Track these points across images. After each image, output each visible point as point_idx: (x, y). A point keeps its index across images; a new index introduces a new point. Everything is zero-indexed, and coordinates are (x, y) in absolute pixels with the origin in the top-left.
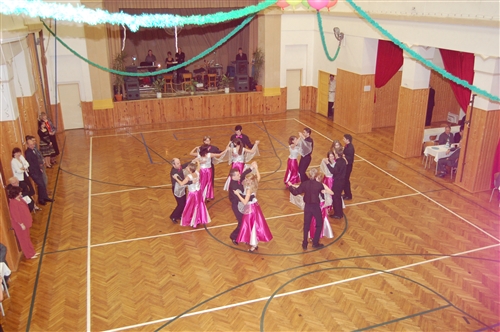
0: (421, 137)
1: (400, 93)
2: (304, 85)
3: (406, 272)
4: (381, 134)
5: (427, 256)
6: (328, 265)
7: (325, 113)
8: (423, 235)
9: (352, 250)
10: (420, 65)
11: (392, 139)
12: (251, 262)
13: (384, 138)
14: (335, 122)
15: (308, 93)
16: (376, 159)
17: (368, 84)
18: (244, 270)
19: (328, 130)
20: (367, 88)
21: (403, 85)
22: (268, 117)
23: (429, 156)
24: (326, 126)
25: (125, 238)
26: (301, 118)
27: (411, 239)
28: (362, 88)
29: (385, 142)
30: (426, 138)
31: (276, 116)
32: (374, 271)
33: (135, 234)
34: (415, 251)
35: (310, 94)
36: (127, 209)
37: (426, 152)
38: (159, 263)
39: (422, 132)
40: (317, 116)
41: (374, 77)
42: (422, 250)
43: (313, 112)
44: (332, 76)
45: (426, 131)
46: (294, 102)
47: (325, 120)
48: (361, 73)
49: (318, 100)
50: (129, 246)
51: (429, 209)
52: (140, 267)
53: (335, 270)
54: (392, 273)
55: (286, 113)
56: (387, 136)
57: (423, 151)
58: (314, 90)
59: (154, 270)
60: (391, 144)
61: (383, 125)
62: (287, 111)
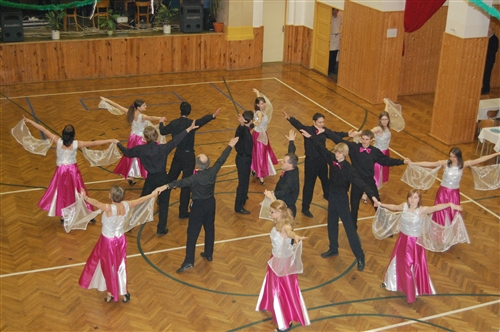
0: (475, 113)
1: (444, 43)
2: (290, 23)
3: (450, 321)
4: (412, 105)
5: (482, 297)
6: (335, 311)
7: (324, 69)
8: (476, 265)
9: (370, 288)
10: (479, 13)
11: (430, 113)
12: (216, 307)
13: (416, 111)
14: (339, 84)
15: (297, 37)
16: (404, 146)
17: (393, 26)
18: (206, 319)
19: (328, 98)
20: (392, 33)
21: (448, 30)
22: (233, 74)
23: (486, 142)
24: (325, 92)
25: (14, 270)
26: (284, 75)
27: (458, 272)
28: (383, 32)
29: (419, 118)
30: (482, 115)
31: (246, 72)
32: (403, 319)
33: (29, 263)
34: (464, 290)
35: (300, 37)
36: (13, 222)
37: (481, 137)
38: (71, 309)
39: (476, 104)
40: (312, 75)
41: (402, 15)
42: (475, 288)
43: (304, 67)
44: (335, 12)
45: (482, 102)
46: (274, 51)
47: (323, 81)
48: (383, 10)
49: (313, 47)
50: (21, 282)
51: (485, 226)
52: (41, 316)
53: (345, 319)
54: (430, 323)
55: (261, 68)
56: (422, 109)
57: (477, 134)
58: (307, 32)
59: (63, 320)
60: (428, 122)
61: (415, 90)
62: (263, 65)
